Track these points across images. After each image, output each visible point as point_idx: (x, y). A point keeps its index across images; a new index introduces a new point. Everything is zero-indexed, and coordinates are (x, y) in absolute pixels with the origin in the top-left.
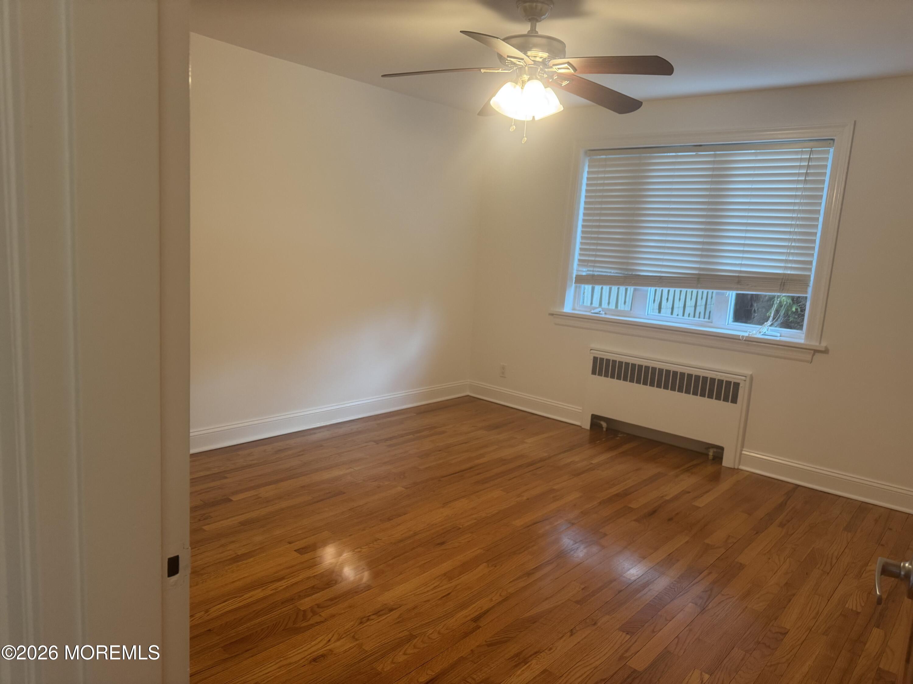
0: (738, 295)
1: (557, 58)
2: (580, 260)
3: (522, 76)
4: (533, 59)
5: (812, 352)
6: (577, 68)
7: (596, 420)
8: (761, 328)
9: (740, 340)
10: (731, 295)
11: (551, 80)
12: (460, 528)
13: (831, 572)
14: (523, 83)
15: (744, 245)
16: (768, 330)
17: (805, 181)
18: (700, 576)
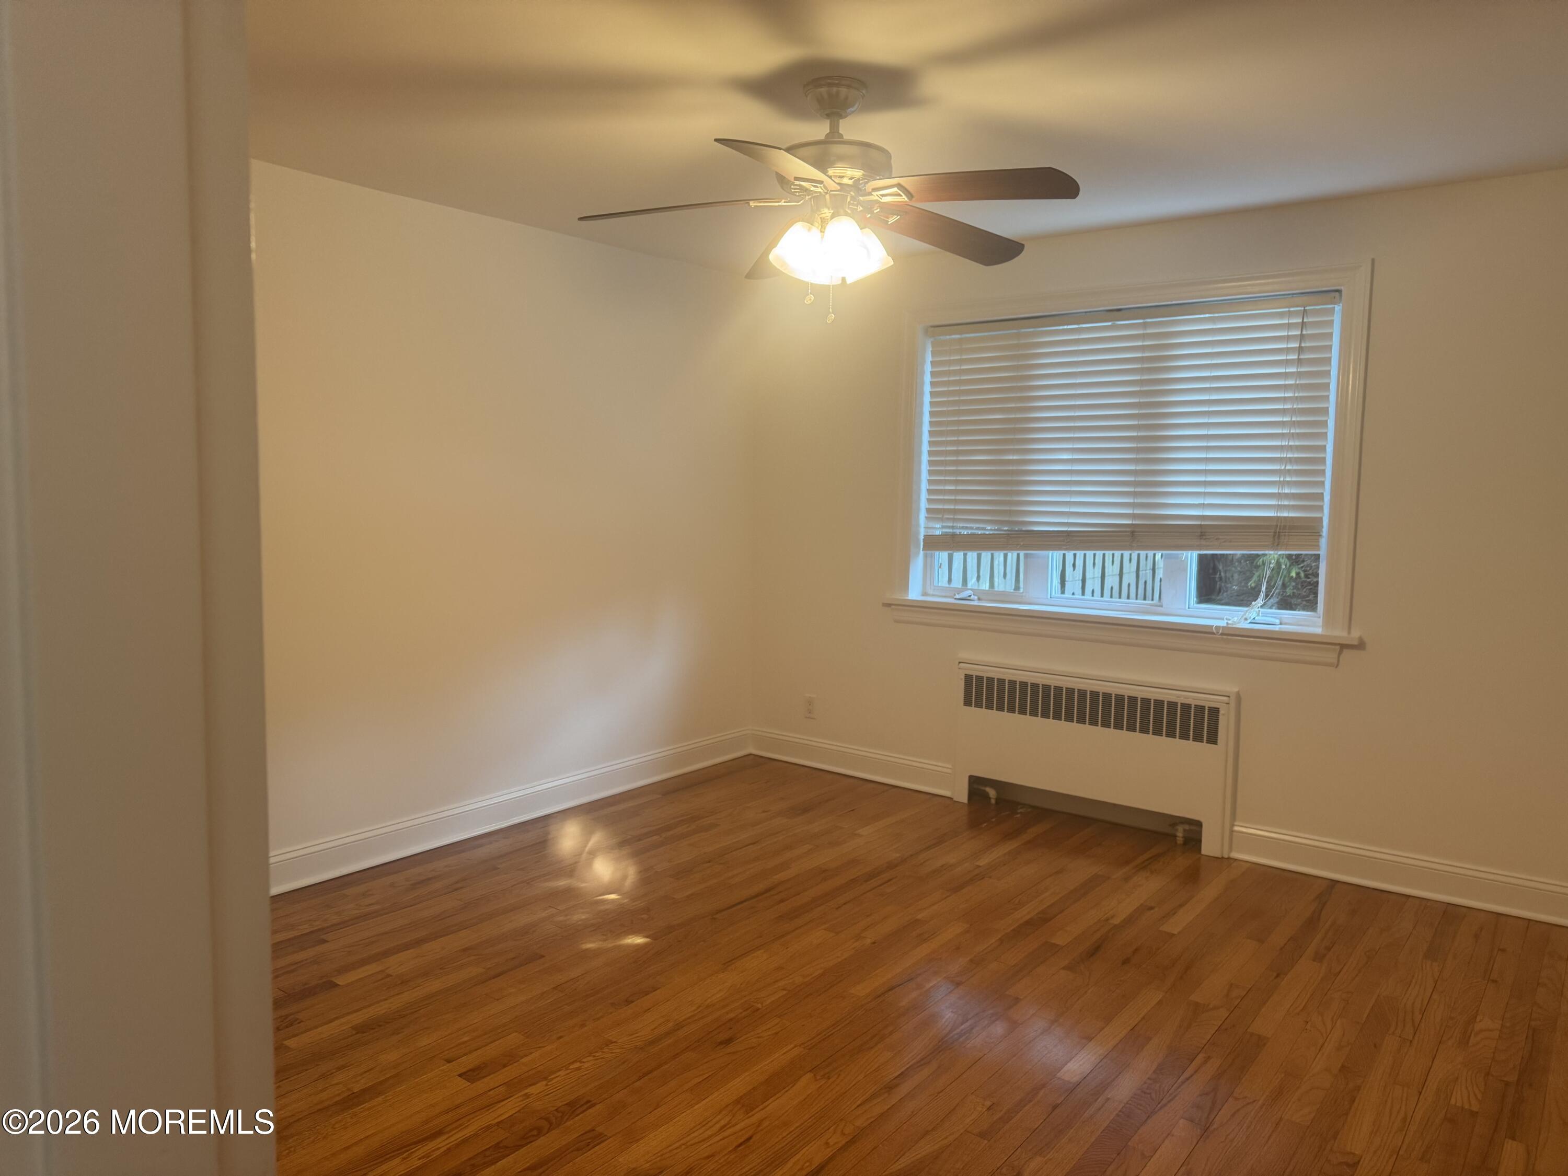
0: (1201, 558)
1: (878, 178)
2: (929, 511)
3: (821, 211)
4: (837, 180)
5: (1338, 647)
6: (914, 194)
7: (977, 785)
8: (1247, 611)
9: (1213, 633)
10: (1191, 558)
11: (869, 215)
12: (758, 1009)
13: (1416, 1038)
14: (824, 222)
15: (1206, 472)
16: (1258, 615)
17: (1300, 362)
18: (1191, 1065)
